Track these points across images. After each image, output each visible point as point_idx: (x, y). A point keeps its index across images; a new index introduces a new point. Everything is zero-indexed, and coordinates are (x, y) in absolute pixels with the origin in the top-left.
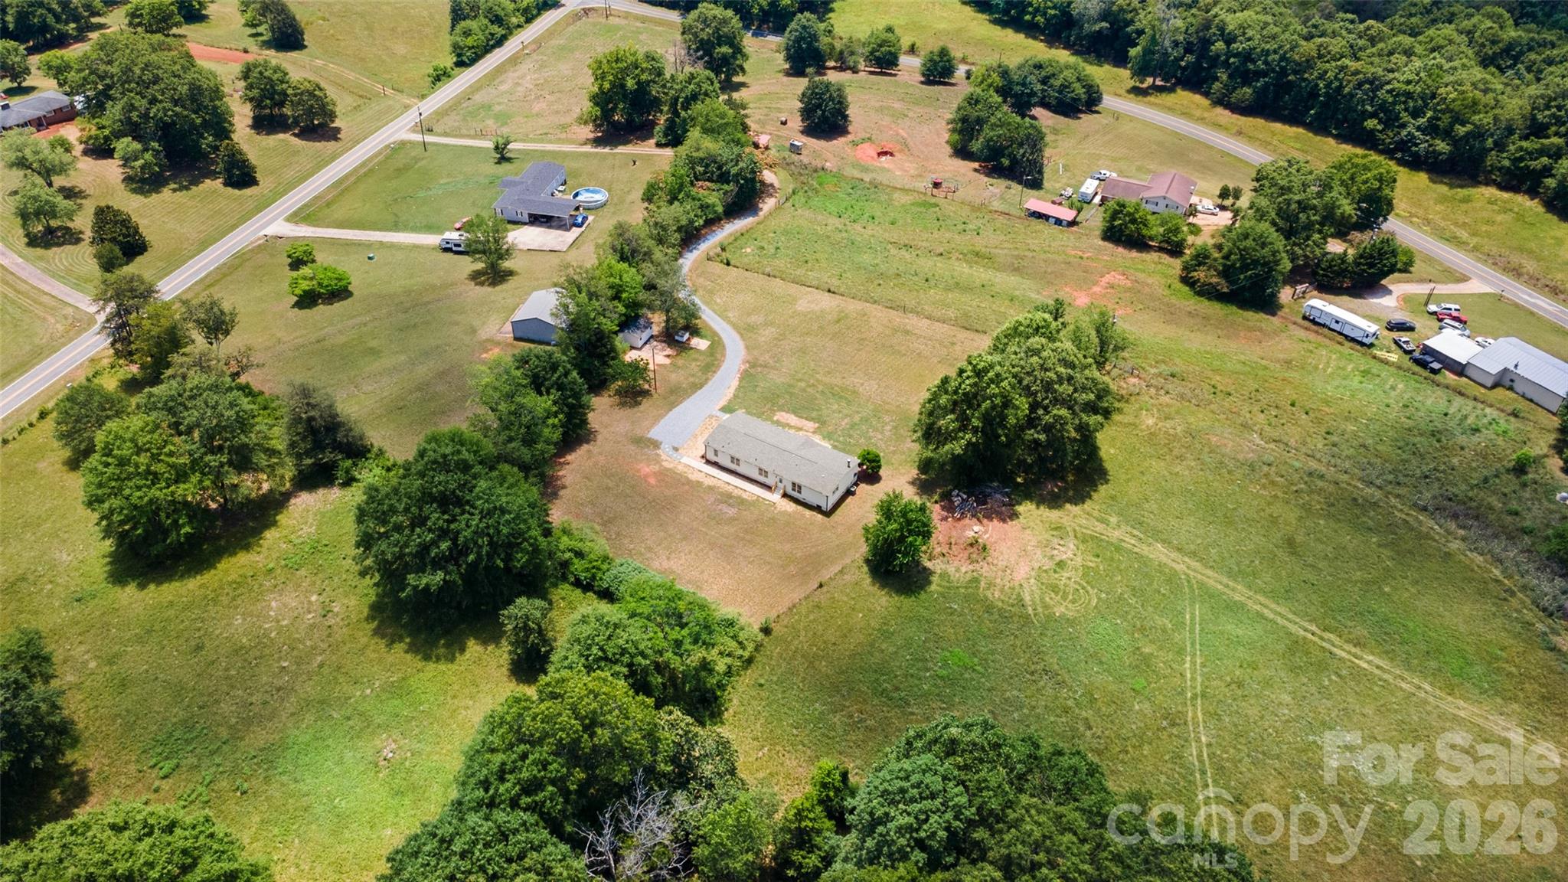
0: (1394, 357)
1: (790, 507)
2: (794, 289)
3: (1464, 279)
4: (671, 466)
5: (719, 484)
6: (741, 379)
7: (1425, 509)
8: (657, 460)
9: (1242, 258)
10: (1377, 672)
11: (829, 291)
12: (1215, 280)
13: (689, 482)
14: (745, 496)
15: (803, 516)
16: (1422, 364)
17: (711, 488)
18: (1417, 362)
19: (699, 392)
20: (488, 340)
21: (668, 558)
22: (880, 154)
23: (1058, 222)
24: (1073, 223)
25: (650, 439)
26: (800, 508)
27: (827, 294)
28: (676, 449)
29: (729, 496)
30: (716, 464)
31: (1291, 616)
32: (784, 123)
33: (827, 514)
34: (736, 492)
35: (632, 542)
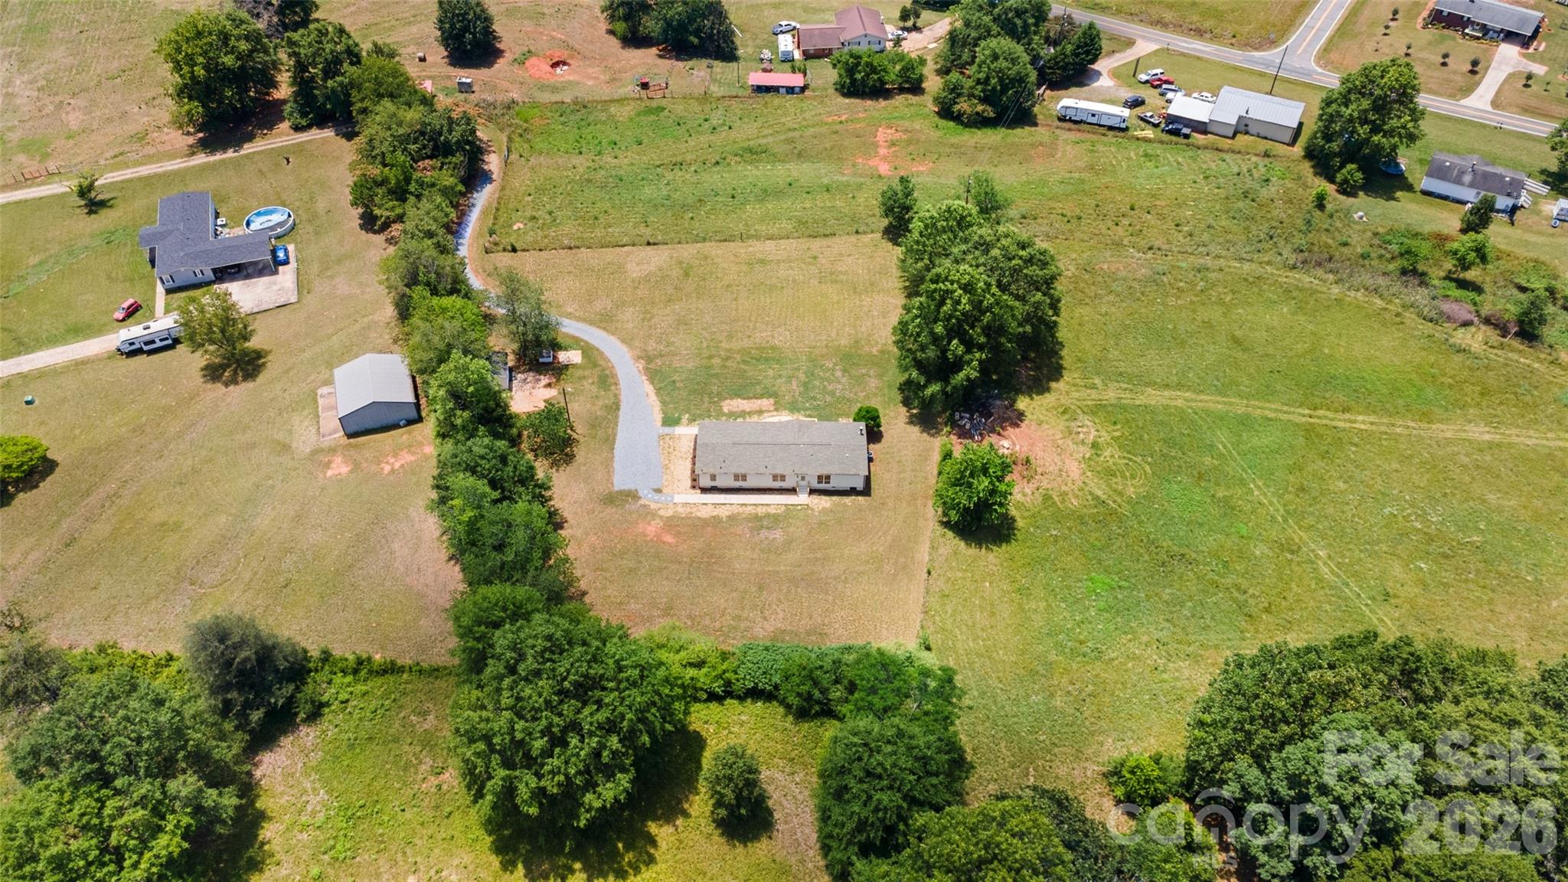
0: (1149, 133)
1: (825, 502)
2: (610, 254)
3: (1130, 43)
4: (670, 513)
5: (736, 510)
6: (652, 380)
7: (1294, 267)
8: (648, 514)
9: (1001, 80)
10: (1374, 428)
11: (649, 244)
12: (980, 108)
13: (705, 523)
14: (772, 510)
15: (845, 505)
16: (1176, 133)
17: (732, 518)
18: (1170, 132)
19: (621, 413)
20: (315, 452)
21: (765, 619)
22: (555, 65)
23: (790, 90)
24: (803, 89)
25: (621, 492)
26: (834, 498)
27: (649, 248)
28: (658, 491)
29: (757, 518)
30: (714, 490)
31: (1285, 408)
32: (423, 60)
33: (866, 491)
34: (761, 511)
35: (713, 620)
